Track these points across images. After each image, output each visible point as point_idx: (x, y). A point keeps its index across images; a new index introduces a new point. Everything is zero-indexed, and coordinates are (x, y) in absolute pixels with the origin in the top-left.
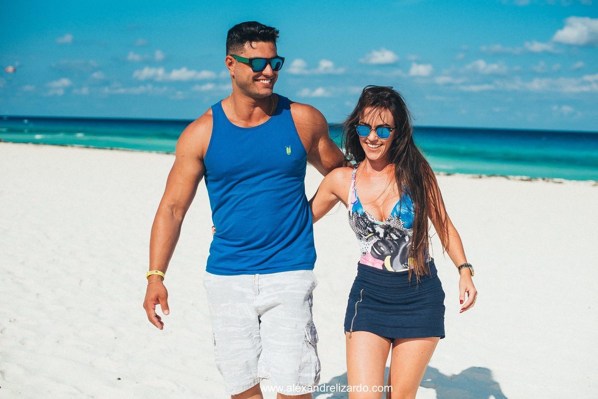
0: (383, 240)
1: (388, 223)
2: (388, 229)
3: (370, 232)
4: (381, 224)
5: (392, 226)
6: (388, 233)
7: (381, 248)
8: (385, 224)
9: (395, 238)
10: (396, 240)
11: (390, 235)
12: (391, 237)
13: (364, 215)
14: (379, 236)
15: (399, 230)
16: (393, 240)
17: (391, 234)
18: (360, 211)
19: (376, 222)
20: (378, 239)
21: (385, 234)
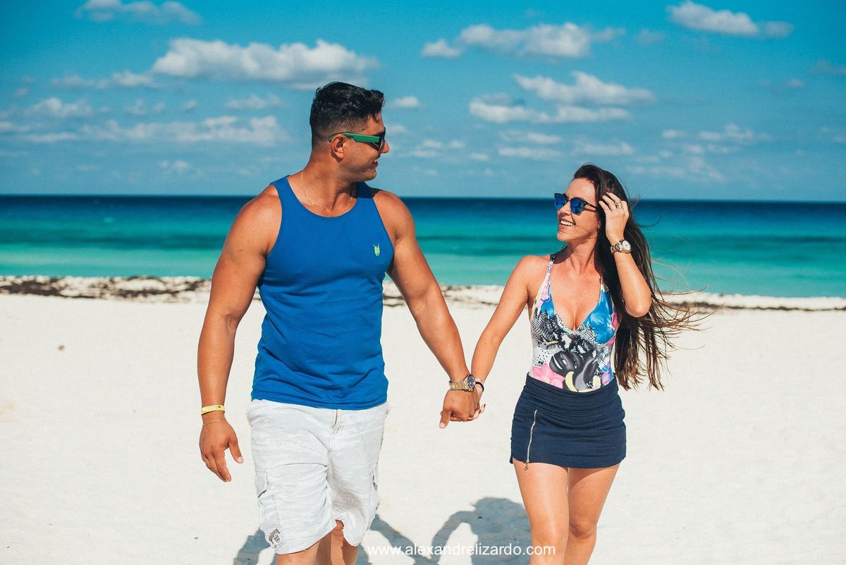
0: (567, 353)
1: (578, 333)
2: (577, 340)
3: (554, 339)
4: (570, 332)
5: (582, 337)
6: (574, 345)
7: (564, 361)
8: (574, 334)
9: (582, 351)
10: (582, 354)
11: (577, 348)
12: (577, 350)
13: (554, 318)
14: (563, 347)
15: (588, 343)
16: (579, 353)
17: (579, 347)
18: (550, 312)
19: (565, 329)
20: (561, 349)
21: (572, 346)
